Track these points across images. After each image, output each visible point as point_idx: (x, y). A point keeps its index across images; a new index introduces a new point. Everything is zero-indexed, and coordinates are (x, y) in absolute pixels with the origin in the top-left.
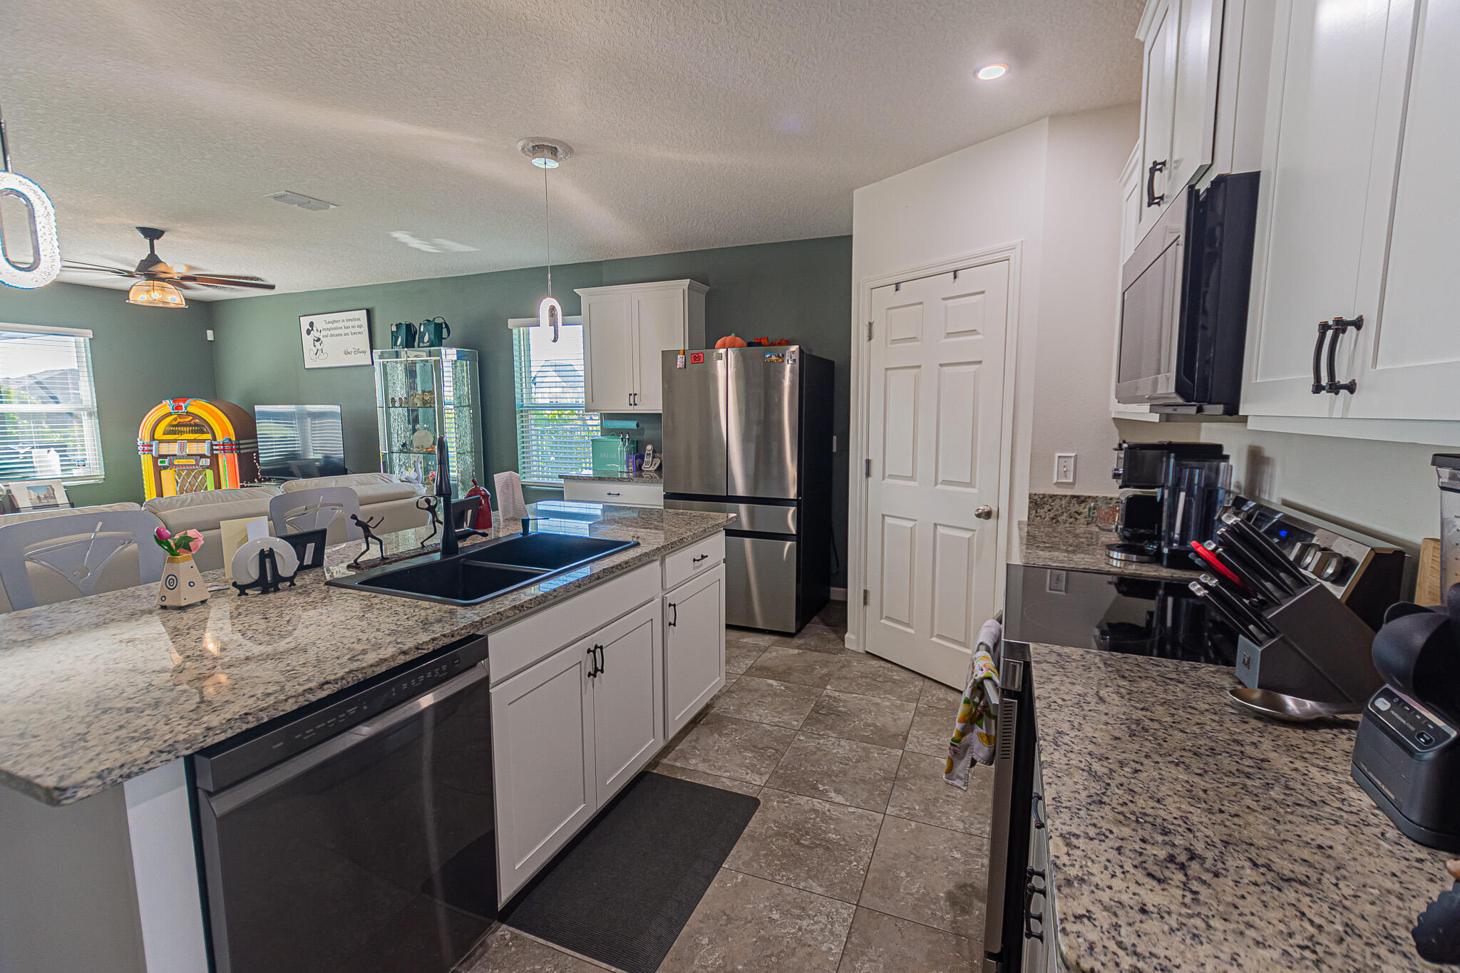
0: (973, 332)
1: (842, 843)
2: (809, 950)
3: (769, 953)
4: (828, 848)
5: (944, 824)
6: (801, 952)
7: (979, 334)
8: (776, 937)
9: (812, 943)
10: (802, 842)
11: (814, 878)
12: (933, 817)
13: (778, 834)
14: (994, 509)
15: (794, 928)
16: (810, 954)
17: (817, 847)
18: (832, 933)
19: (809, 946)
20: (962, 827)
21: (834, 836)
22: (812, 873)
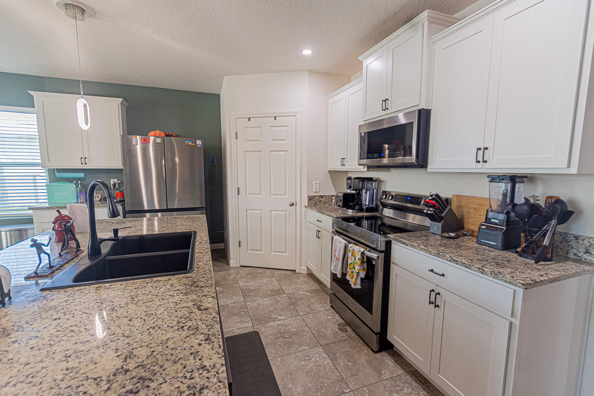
0: (283, 140)
1: (298, 330)
2: (323, 366)
3: (313, 375)
4: (296, 334)
5: (318, 311)
6: (321, 368)
7: (285, 141)
8: (310, 369)
9: (321, 364)
10: (286, 337)
11: (301, 345)
12: (314, 310)
13: (275, 339)
14: (295, 203)
15: (312, 363)
16: (324, 367)
17: (292, 336)
18: (323, 357)
19: (321, 365)
20: (323, 309)
21: (293, 330)
22: (300, 344)
